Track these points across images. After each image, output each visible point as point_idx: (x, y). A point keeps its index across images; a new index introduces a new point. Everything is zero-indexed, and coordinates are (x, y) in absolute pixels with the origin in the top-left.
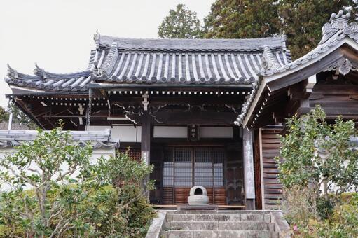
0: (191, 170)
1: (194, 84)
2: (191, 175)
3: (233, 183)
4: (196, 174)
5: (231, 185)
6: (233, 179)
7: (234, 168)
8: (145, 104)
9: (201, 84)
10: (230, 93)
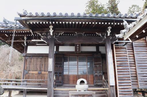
0: (77, 67)
1: (79, 16)
2: (77, 69)
3: (97, 73)
4: (79, 69)
5: (96, 74)
6: (97, 71)
7: (98, 66)
8: (51, 31)
9: (84, 17)
10: (101, 23)
